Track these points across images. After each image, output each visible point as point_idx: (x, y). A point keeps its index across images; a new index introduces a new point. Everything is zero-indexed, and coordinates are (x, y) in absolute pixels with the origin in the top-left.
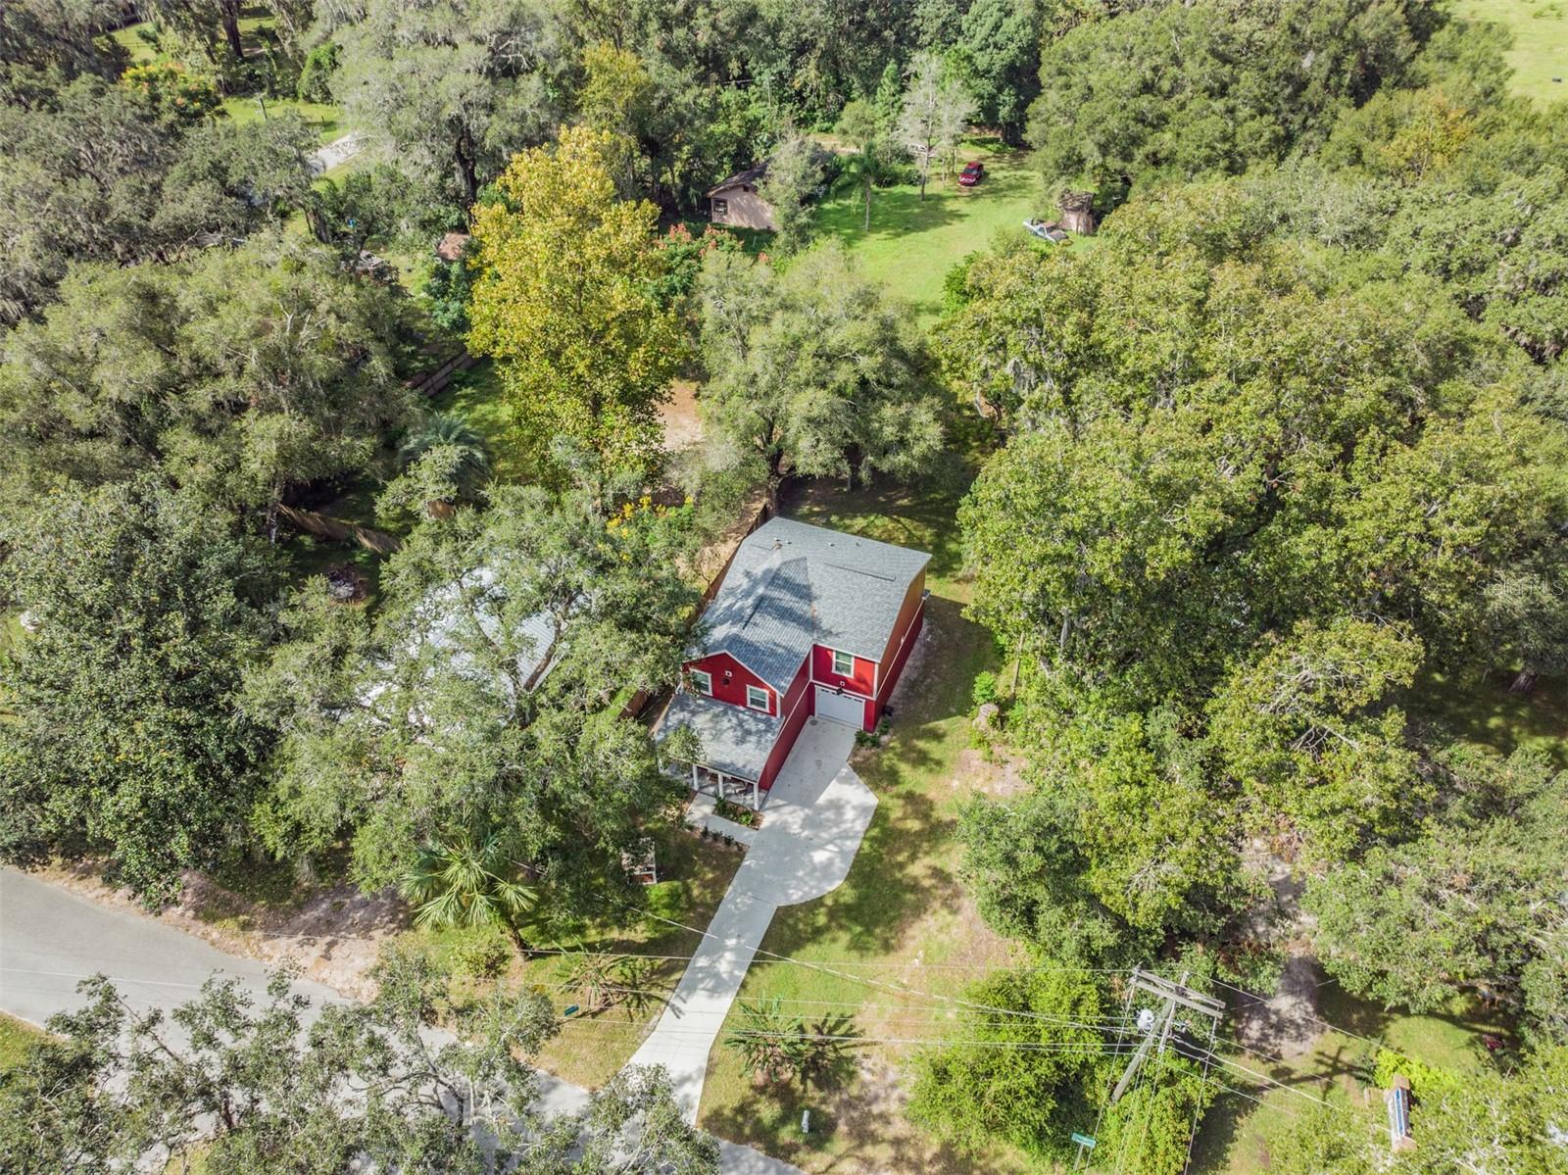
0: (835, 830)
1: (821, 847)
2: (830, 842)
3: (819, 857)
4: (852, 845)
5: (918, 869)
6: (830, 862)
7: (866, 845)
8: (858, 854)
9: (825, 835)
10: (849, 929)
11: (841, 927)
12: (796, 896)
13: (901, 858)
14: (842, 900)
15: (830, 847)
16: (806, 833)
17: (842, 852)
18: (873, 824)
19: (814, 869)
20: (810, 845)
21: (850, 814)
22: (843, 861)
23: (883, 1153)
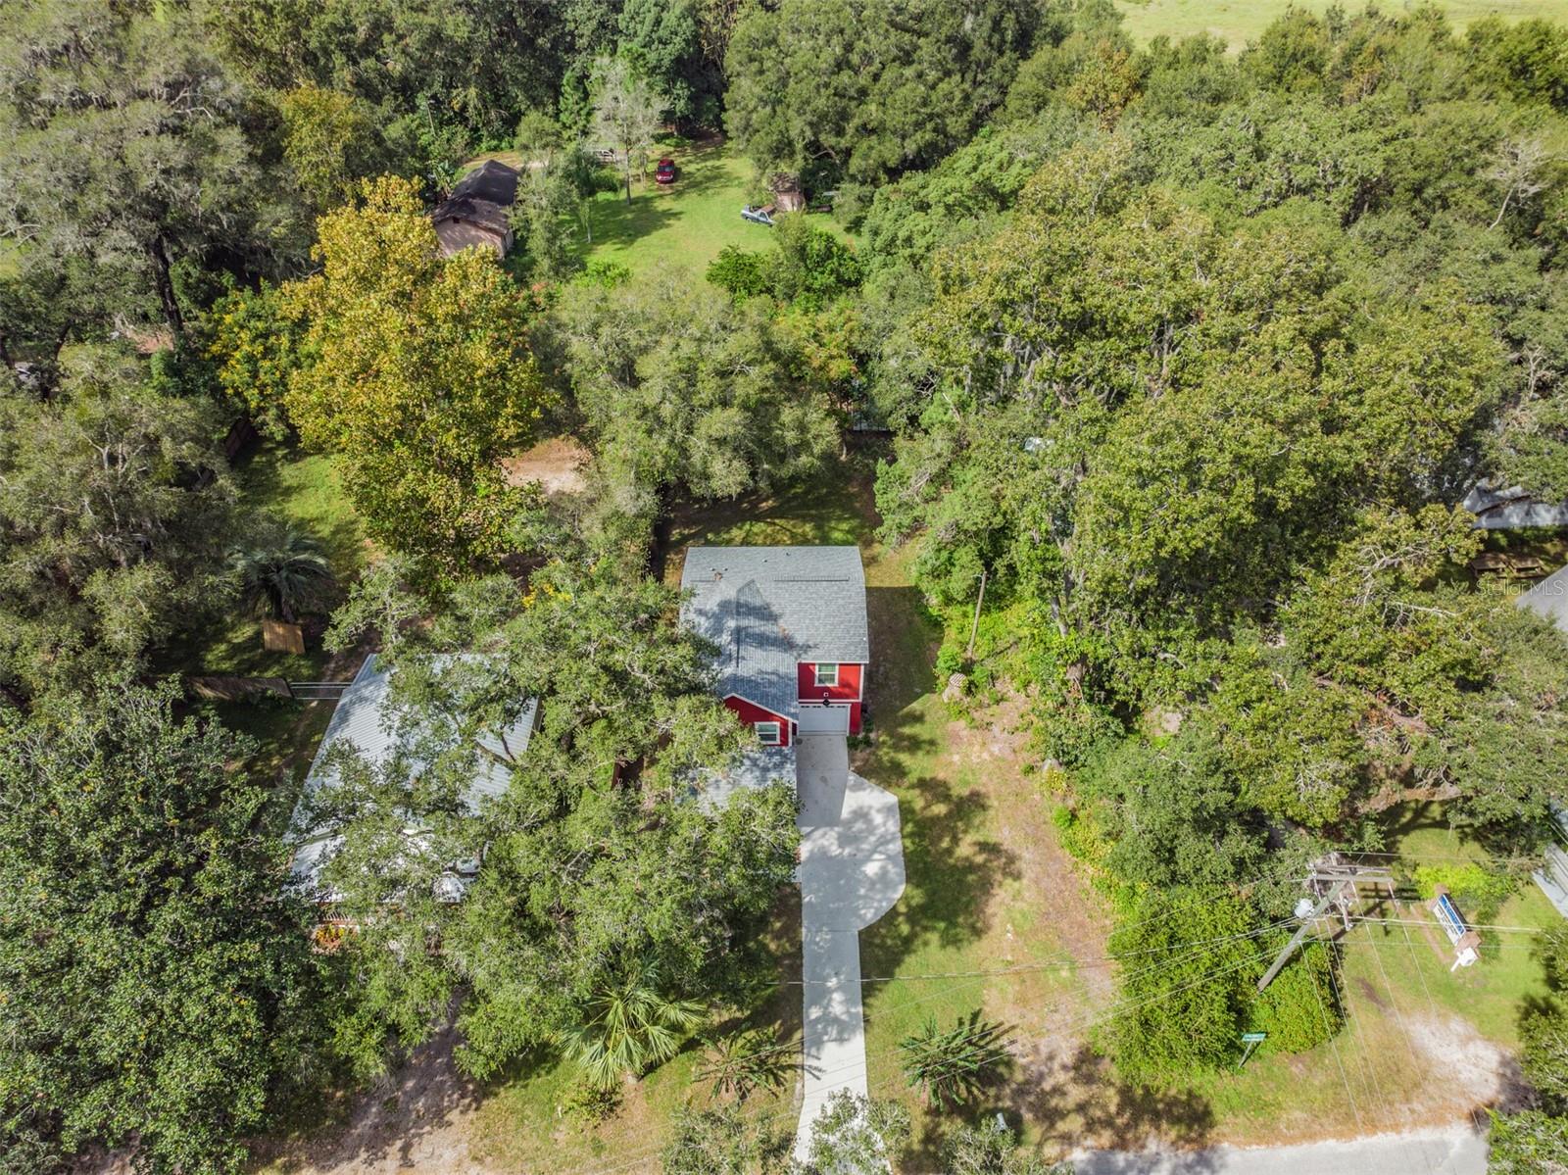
0: (873, 839)
1: (868, 859)
2: (874, 851)
3: (872, 869)
4: (896, 847)
5: (965, 849)
6: (884, 870)
7: (908, 843)
8: (905, 855)
9: (865, 846)
10: (934, 929)
11: (926, 929)
12: (869, 915)
13: (945, 843)
14: (914, 903)
15: (876, 856)
16: (847, 851)
17: (889, 858)
18: (904, 821)
19: (873, 883)
20: (856, 862)
21: (878, 819)
22: (895, 865)
23: (1074, 1124)
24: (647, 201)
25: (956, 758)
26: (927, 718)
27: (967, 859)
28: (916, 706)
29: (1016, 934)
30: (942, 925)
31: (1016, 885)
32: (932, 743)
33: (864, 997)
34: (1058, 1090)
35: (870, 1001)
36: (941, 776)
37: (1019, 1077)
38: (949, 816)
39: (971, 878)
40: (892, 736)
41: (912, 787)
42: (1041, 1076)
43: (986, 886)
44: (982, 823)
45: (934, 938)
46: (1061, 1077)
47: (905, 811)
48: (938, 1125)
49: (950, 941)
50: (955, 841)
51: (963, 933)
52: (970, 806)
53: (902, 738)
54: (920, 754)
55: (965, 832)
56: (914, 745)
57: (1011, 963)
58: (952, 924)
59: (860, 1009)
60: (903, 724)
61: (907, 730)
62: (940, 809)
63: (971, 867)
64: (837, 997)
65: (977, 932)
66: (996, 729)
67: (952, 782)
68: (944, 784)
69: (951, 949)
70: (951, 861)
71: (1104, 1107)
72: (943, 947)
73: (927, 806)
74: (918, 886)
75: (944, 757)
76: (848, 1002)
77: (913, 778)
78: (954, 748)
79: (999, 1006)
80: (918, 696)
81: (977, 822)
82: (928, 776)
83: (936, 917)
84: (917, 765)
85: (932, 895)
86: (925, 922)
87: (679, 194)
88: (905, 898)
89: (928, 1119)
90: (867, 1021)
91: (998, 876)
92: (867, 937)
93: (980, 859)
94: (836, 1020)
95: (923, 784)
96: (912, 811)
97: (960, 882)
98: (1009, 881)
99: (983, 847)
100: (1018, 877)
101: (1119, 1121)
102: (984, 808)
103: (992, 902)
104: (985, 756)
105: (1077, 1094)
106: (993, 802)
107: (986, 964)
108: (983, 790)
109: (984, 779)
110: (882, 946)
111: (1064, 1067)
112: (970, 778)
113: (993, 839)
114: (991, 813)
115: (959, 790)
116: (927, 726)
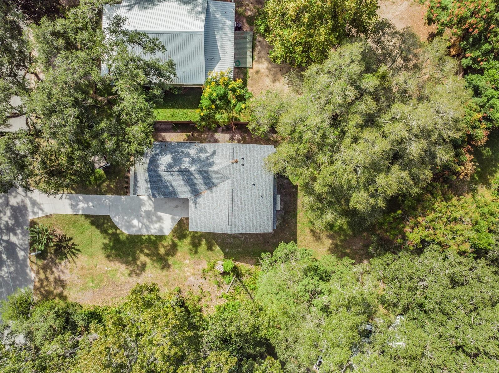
0: (148, 223)
1: (139, 221)
2: (143, 224)
3: (135, 222)
4: (144, 232)
5: (143, 258)
6: (134, 226)
7: (147, 237)
8: (141, 235)
9: (145, 220)
10: (110, 242)
11: (110, 239)
12: (116, 220)
13: (146, 251)
14: (120, 236)
15: (140, 224)
16: (143, 214)
17: (140, 229)
18: (156, 237)
19: (129, 222)
20: (138, 216)
21: (157, 226)
22: (136, 231)
23: (42, 276)
26: (210, 252)
27: (139, 258)
28: (217, 248)
29: (107, 271)
30: (111, 244)
31: (127, 275)
32: (196, 252)
33: (85, 215)
35: (83, 216)
36: (179, 253)
37: (57, 261)
38: (158, 254)
39: (130, 258)
40: (200, 236)
41: (173, 241)
42: (57, 268)
43: (127, 263)
44: (155, 267)
45: (107, 241)
46: (56, 274)
47: (161, 238)
49: (105, 247)
50: (147, 255)
51: (108, 251)
52: (163, 263)
54: (191, 247)
55: (151, 259)
56: (195, 245)
57: (96, 267)
58: (112, 248)
59: (81, 213)
62: (162, 251)
63: (135, 259)
64: (85, 205)
65: (108, 257)
66: (202, 280)
67: (175, 257)
68: (173, 254)
69: (102, 246)
70: (138, 252)
71: (47, 285)
72: (103, 244)
73: (163, 246)
74: (127, 238)
75: (188, 256)
76: (83, 209)
77: (177, 242)
78: (192, 261)
80: (223, 250)
81: (156, 264)
82: (179, 248)
83: (114, 243)
84: (185, 244)
85: (124, 242)
86: (113, 239)
88: (122, 233)
90: (76, 215)
91: (130, 268)
92: (107, 218)
93: (138, 263)
94: (77, 205)
95: (174, 246)
96: (161, 241)
97: (129, 254)
98: (129, 272)
99: (144, 266)
100: (130, 275)
102: (163, 268)
103: (120, 264)
104: (188, 274)
105: (51, 278)
106: (165, 273)
107: (96, 258)
108: (171, 270)
109: (177, 271)
110: (104, 223)
111: (59, 276)
112: (177, 266)
113: (147, 269)
114: (160, 271)
115: (171, 260)
116: (206, 252)
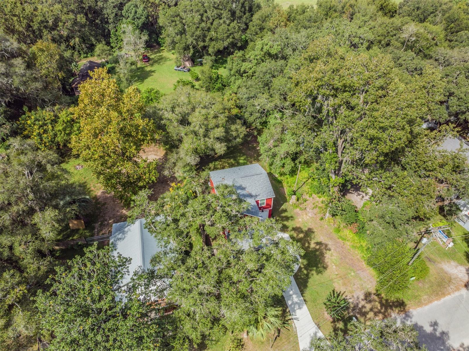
5: (313, 245)
10: (313, 270)
13: (307, 245)
23: (371, 315)
24: (142, 68)
25: (300, 220)
26: (288, 210)
27: (314, 248)
28: (283, 207)
29: (336, 266)
30: (315, 268)
31: (330, 252)
32: (292, 217)
33: (302, 294)
34: (363, 307)
35: (304, 295)
36: (298, 226)
37: (352, 306)
38: (305, 236)
39: (317, 253)
40: (280, 217)
41: (291, 231)
42: (358, 304)
43: (322, 254)
44: (314, 237)
45: (314, 272)
46: (363, 303)
48: (336, 325)
49: (319, 272)
50: (309, 243)
51: (321, 269)
52: (309, 232)
53: (283, 217)
54: (290, 221)
55: (311, 240)
56: (287, 218)
57: (337, 274)
58: (317, 267)
59: (302, 298)
60: (282, 213)
61: (283, 215)
62: (301, 235)
63: (316, 250)
64: (294, 296)
65: (325, 268)
66: (308, 209)
67: (302, 227)
68: (300, 228)
69: (320, 275)
70: (310, 249)
71: (377, 308)
72: (317, 274)
73: (298, 235)
74: (304, 259)
75: (296, 220)
76: (297, 297)
77: (290, 228)
78: (298, 217)
79: (339, 287)
80: (282, 204)
81: (313, 237)
82: (294, 226)
83: (312, 266)
84: (290, 224)
85: (308, 260)
86: (310, 269)
87: (152, 65)
88: (302, 263)
89: (333, 324)
90: (305, 301)
91: (324, 251)
92: (296, 277)
93: (318, 247)
94: (297, 303)
95: (294, 229)
96: (294, 238)
97: (315, 255)
98: (328, 251)
99: (317, 243)
100: (330, 250)
101: (382, 311)
102: (313, 232)
103: (326, 259)
104: (308, 217)
105: (368, 306)
106: (315, 230)
107: (331, 277)
108: (311, 227)
109: (310, 224)
110: (301, 278)
111: (362, 300)
112: (306, 225)
113: (319, 241)
114: (316, 233)
115: (305, 229)
116: (289, 212)
